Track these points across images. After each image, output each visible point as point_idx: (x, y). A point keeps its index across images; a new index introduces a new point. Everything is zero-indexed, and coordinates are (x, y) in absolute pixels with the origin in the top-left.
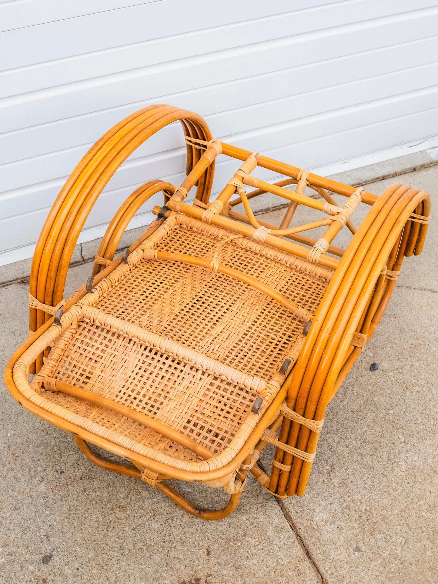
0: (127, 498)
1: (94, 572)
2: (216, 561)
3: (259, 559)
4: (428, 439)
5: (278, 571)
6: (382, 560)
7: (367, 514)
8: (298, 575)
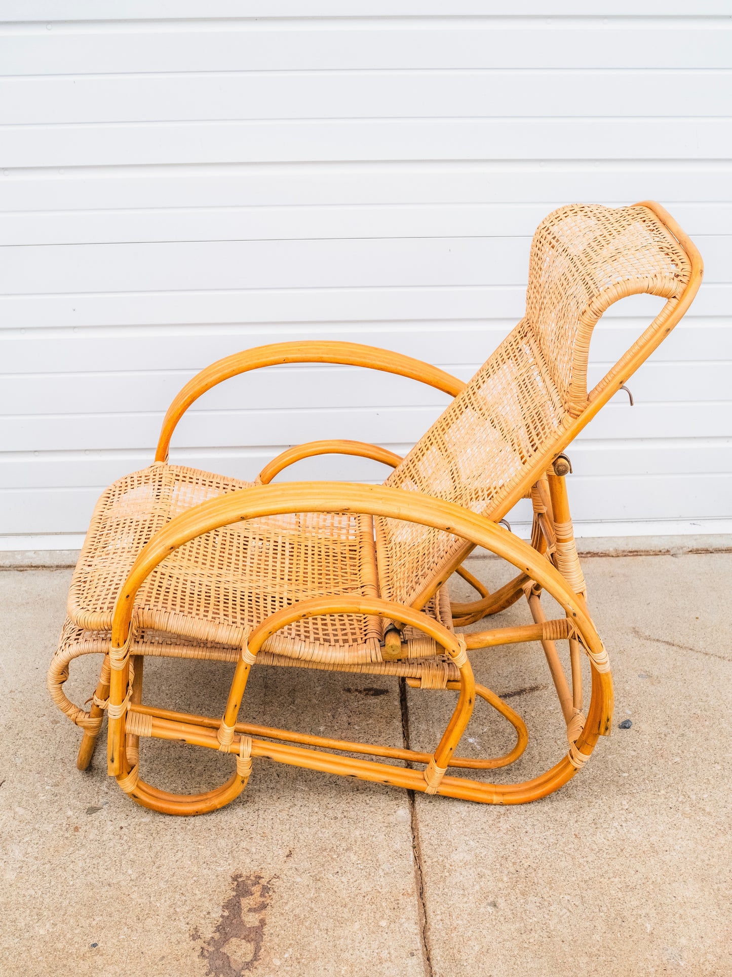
0: (224, 777)
1: (139, 836)
2: (294, 866)
3: (352, 878)
4: (665, 814)
5: (370, 897)
6: (522, 925)
7: (529, 871)
8: (394, 909)
